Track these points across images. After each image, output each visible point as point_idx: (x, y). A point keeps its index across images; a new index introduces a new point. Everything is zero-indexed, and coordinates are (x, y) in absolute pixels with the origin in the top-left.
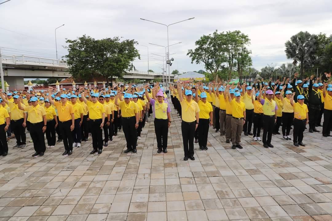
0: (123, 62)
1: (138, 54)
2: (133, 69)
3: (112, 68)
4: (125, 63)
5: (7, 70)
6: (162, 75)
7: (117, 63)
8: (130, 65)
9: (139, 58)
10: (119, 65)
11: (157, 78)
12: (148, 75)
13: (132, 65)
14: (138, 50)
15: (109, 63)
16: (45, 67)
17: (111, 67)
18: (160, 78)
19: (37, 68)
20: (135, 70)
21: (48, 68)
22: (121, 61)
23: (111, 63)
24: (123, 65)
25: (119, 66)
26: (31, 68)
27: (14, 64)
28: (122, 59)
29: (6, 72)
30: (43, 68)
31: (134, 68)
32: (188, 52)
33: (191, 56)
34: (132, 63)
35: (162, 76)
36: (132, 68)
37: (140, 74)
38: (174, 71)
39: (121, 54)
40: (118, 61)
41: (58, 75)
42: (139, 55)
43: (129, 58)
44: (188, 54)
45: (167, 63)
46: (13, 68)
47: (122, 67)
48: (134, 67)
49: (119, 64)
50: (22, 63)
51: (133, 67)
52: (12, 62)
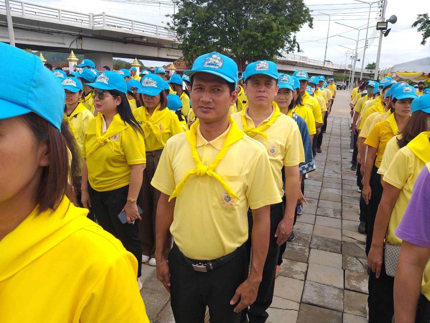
0: (276, 32)
1: (309, 17)
2: (296, 49)
3: (252, 43)
4: (278, 34)
5: (82, 39)
6: (349, 69)
7: (263, 34)
8: (291, 42)
9: (311, 26)
10: (268, 36)
11: (338, 75)
12: (323, 67)
13: (294, 41)
14: (310, 9)
15: (248, 32)
16: (142, 37)
17: (250, 40)
18: (344, 74)
19: (131, 39)
20: (299, 51)
21: (147, 40)
22: (271, 29)
23: (252, 33)
24: (275, 39)
25: (267, 39)
26: (121, 37)
27: (91, 28)
28: (274, 25)
29: (80, 41)
30: (139, 40)
31: (298, 47)
32: (416, 20)
33: (422, 28)
34: (295, 37)
35: (348, 71)
36: (294, 47)
37: (309, 65)
38: (369, 65)
39: (274, 15)
40: (266, 28)
41: (167, 55)
42: (311, 20)
43: (290, 25)
44: (415, 24)
45: (378, 29)
46: (90, 35)
47: (273, 42)
48: (298, 44)
49: (267, 34)
50: (102, 27)
51: (296, 44)
52: (88, 25)
